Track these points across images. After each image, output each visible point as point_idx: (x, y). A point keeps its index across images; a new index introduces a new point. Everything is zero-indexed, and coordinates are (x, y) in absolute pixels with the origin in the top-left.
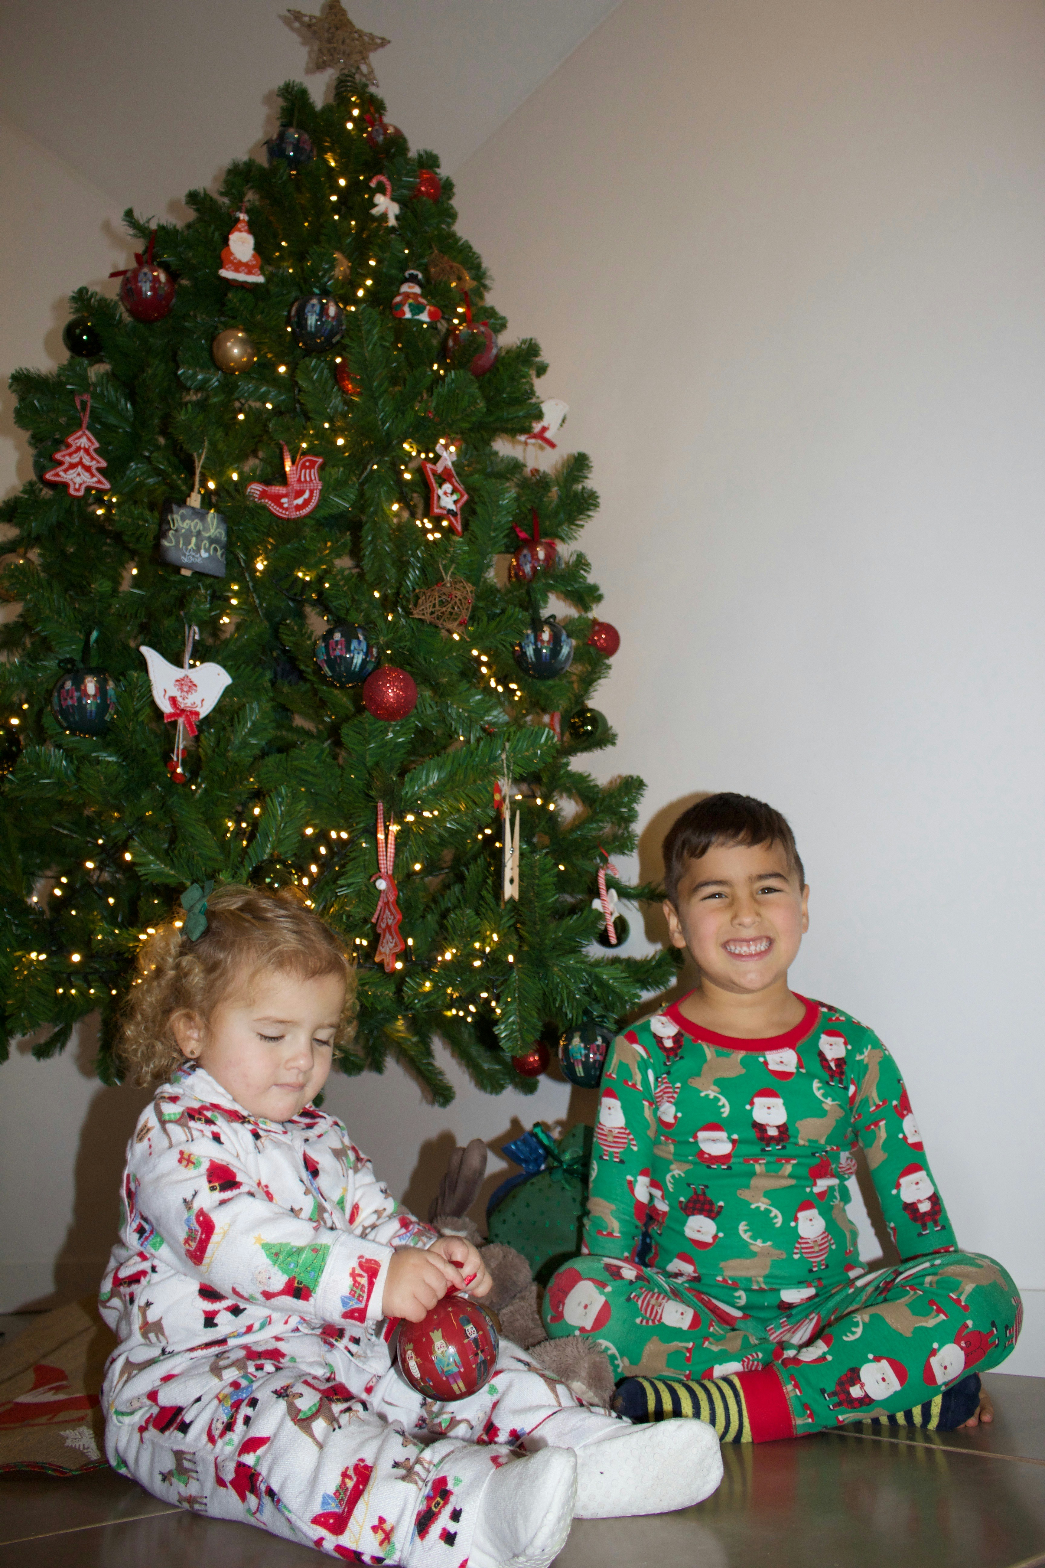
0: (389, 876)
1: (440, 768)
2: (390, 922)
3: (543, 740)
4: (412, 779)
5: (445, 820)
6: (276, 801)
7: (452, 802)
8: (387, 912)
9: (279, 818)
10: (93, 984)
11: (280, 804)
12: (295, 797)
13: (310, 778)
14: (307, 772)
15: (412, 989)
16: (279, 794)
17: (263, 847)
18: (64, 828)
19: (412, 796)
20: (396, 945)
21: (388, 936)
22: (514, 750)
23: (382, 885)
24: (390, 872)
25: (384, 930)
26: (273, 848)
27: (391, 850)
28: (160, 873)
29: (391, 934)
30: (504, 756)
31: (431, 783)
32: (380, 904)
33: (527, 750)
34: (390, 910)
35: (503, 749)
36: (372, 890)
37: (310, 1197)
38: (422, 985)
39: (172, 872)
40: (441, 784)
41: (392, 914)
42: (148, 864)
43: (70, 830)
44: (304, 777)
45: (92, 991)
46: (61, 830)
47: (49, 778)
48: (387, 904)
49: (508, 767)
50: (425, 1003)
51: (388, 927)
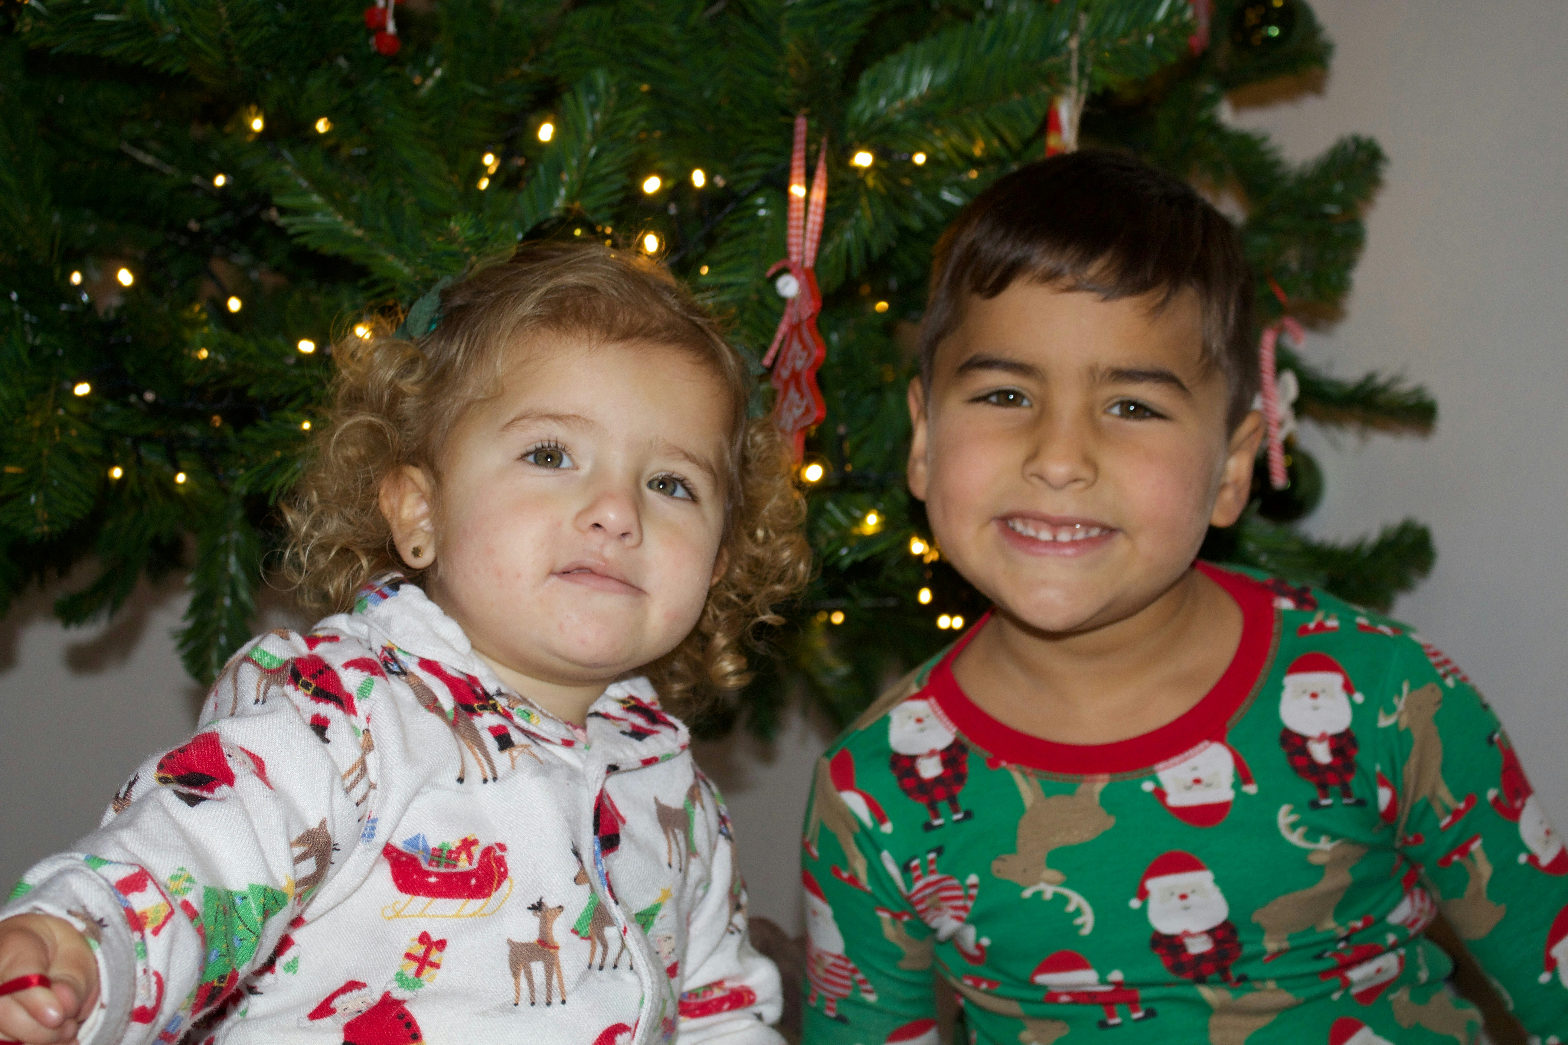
0: (807, 272)
1: (937, 63)
2: (799, 364)
3: (1161, 13)
4: (874, 84)
5: (939, 184)
6: (584, 102)
7: (955, 138)
8: (796, 346)
9: (588, 137)
10: (184, 464)
11: (593, 107)
12: (626, 96)
13: (658, 64)
14: (655, 51)
15: (837, 526)
16: (591, 87)
17: (551, 192)
18: (147, 151)
19: (873, 118)
20: (808, 411)
21: (793, 395)
22: (1097, 30)
23: (789, 286)
24: (809, 264)
25: (786, 384)
26: (570, 198)
27: (816, 218)
28: (332, 233)
29: (799, 389)
30: (1074, 44)
31: (913, 93)
32: (783, 328)
33: (1125, 35)
34: (802, 341)
35: (1074, 30)
36: (769, 300)
37: (585, 889)
38: (858, 521)
39: (358, 233)
40: (935, 96)
41: (805, 347)
42: (309, 211)
43: (158, 156)
44: (648, 61)
45: (181, 478)
46: (141, 156)
47: (112, 12)
48: (795, 328)
49: (1081, 68)
50: (862, 557)
51: (795, 376)
